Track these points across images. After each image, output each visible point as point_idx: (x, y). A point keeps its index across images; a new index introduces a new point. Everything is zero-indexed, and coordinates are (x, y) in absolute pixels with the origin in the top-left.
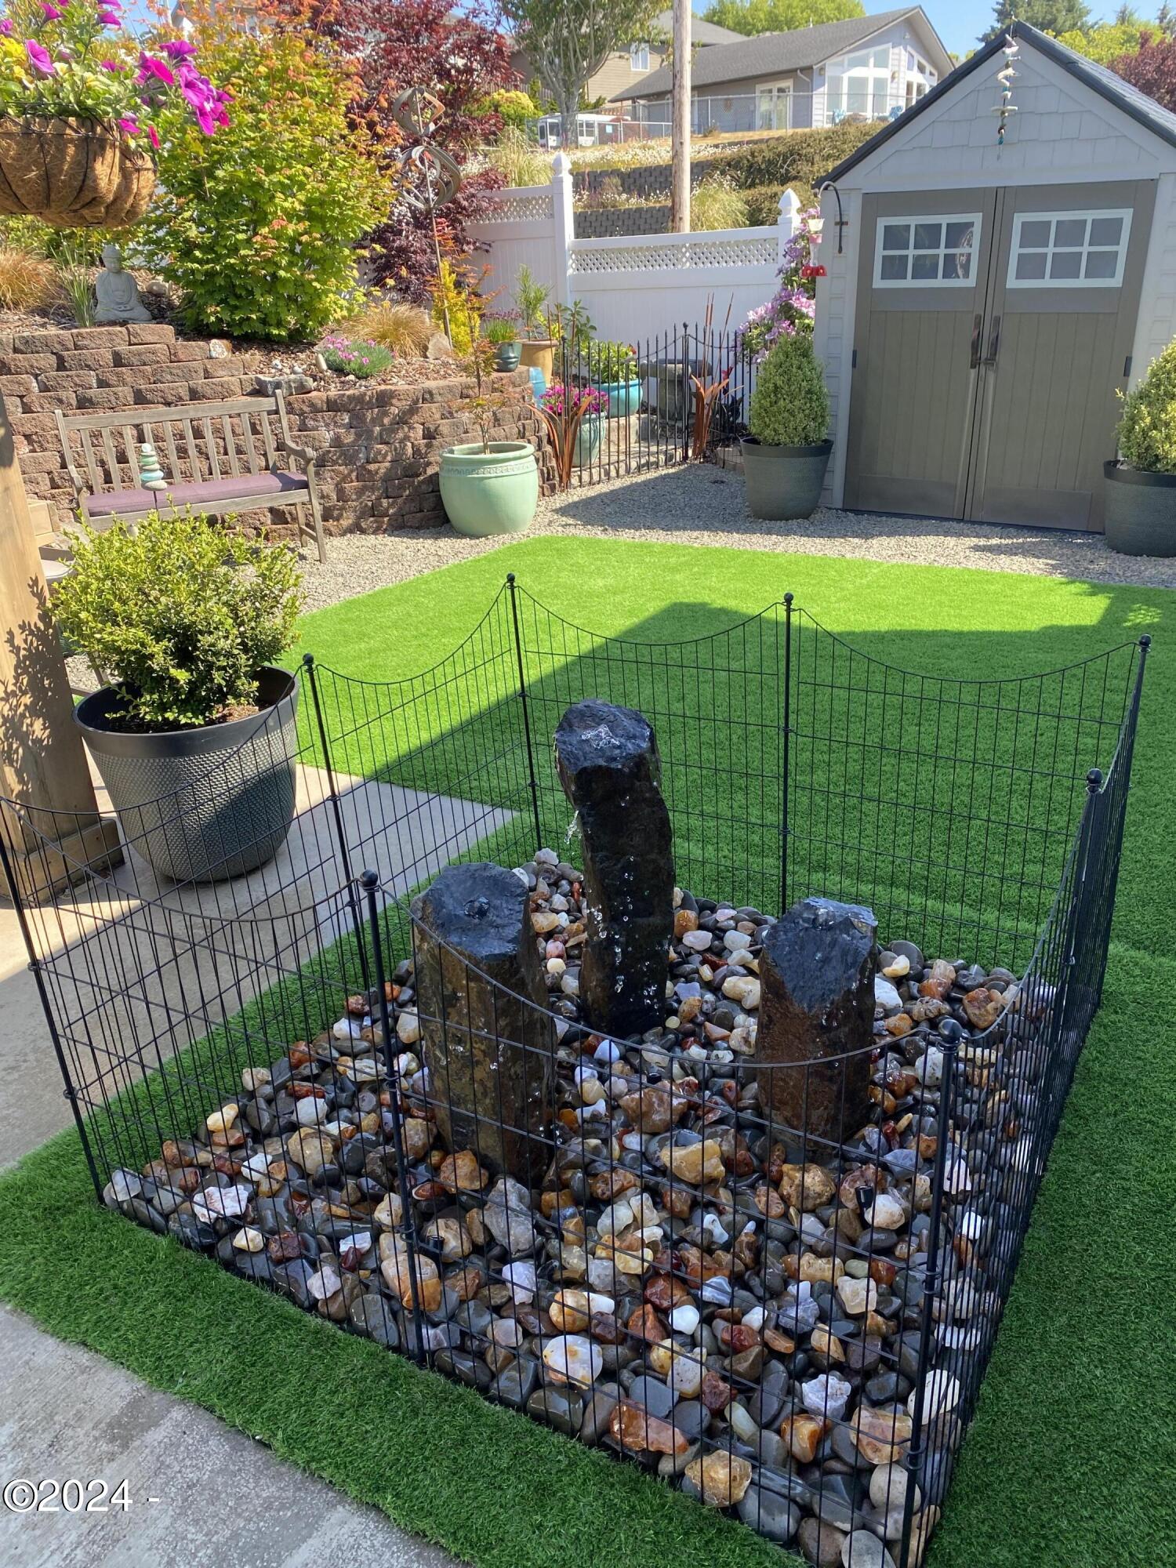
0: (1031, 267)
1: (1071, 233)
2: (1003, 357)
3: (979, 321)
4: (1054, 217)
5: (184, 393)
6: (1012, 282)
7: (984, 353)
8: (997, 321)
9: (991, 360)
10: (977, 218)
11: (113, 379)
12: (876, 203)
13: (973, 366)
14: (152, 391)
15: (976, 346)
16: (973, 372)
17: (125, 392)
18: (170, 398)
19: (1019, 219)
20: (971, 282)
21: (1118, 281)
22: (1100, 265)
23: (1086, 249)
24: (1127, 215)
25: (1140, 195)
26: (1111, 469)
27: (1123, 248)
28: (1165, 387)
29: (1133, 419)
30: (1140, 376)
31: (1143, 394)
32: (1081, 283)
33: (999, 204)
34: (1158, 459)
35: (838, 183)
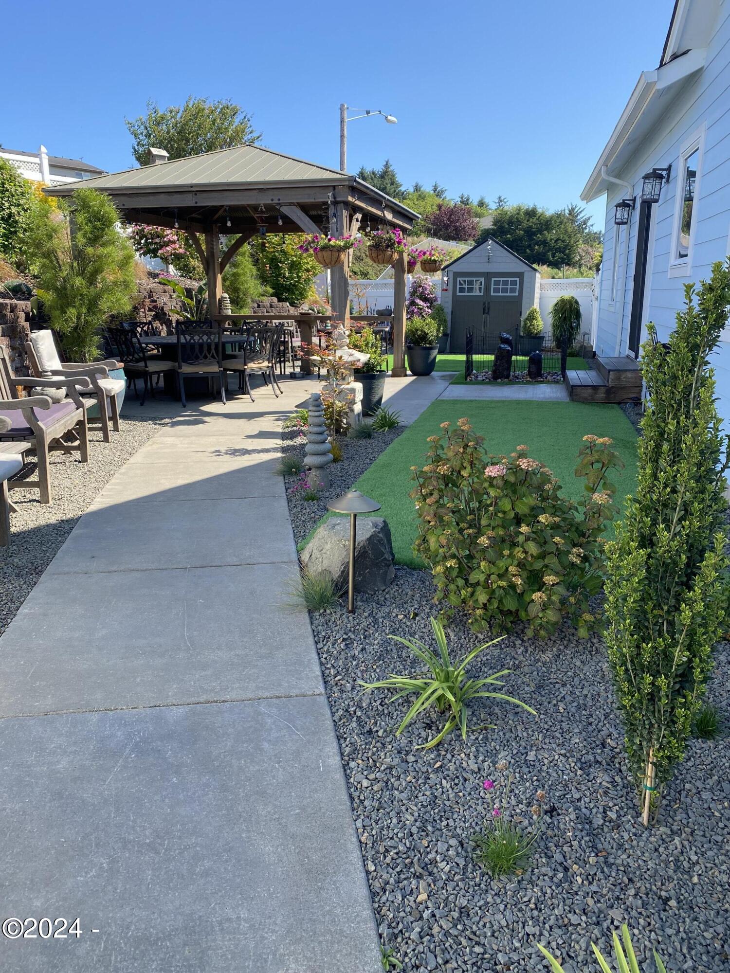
0: (496, 290)
1: (505, 283)
2: (490, 312)
3: (484, 303)
4: (509, 279)
6: (492, 294)
7: (486, 312)
8: (489, 303)
9: (488, 313)
10: (483, 279)
12: (457, 275)
13: (483, 314)
15: (484, 309)
16: (484, 316)
19: (493, 279)
20: (482, 293)
21: (517, 294)
22: (513, 290)
23: (509, 287)
24: (518, 279)
25: (521, 275)
26: (521, 337)
27: (517, 287)
28: (531, 317)
29: (525, 324)
30: (525, 315)
31: (527, 319)
32: (509, 294)
33: (488, 276)
34: (532, 333)
35: (448, 269)
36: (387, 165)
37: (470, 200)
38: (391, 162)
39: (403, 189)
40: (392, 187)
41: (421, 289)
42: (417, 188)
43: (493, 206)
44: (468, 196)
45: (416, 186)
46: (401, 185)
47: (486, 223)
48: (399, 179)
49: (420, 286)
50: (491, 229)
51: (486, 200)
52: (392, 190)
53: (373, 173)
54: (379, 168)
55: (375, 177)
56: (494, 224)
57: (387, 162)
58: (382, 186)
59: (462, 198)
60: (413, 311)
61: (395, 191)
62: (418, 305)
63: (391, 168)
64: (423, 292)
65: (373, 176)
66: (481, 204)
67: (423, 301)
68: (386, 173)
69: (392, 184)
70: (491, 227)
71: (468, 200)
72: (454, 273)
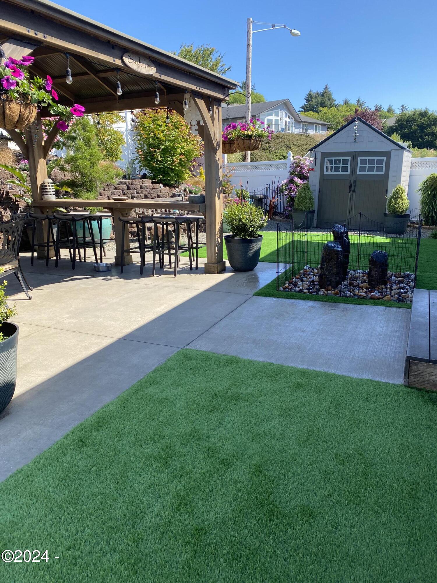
0: (363, 169)
1: (372, 162)
2: (356, 190)
3: (350, 182)
4: (368, 158)
5: (156, 196)
6: (358, 173)
7: (352, 189)
8: (355, 181)
9: (354, 191)
10: (349, 158)
11: (140, 192)
12: (324, 155)
13: (349, 192)
14: (149, 195)
15: (350, 187)
16: (350, 193)
17: (143, 195)
18: (153, 197)
19: (359, 159)
20: (348, 173)
21: (383, 173)
22: (379, 169)
23: (375, 166)
24: (385, 158)
25: (387, 154)
26: (385, 215)
27: (384, 166)
28: (397, 196)
29: (390, 203)
30: (390, 194)
31: (392, 197)
32: (375, 173)
33: (355, 155)
34: (396, 212)
35: (316, 150)
36: (326, 88)
37: (382, 108)
38: (329, 86)
39: (336, 103)
40: (329, 102)
41: (299, 169)
42: (346, 102)
43: (398, 112)
44: (381, 106)
45: (346, 101)
46: (335, 101)
47: (391, 122)
48: (334, 96)
49: (298, 166)
50: (394, 126)
51: (393, 108)
52: (329, 104)
53: (317, 94)
54: (321, 90)
55: (318, 96)
56: (396, 123)
57: (326, 86)
58: (323, 102)
59: (376, 107)
60: (291, 188)
61: (331, 104)
62: (296, 183)
63: (329, 90)
64: (301, 171)
65: (317, 96)
66: (389, 110)
67: (301, 179)
68: (325, 93)
69: (329, 100)
70: (394, 125)
71: (380, 108)
72: (322, 153)
